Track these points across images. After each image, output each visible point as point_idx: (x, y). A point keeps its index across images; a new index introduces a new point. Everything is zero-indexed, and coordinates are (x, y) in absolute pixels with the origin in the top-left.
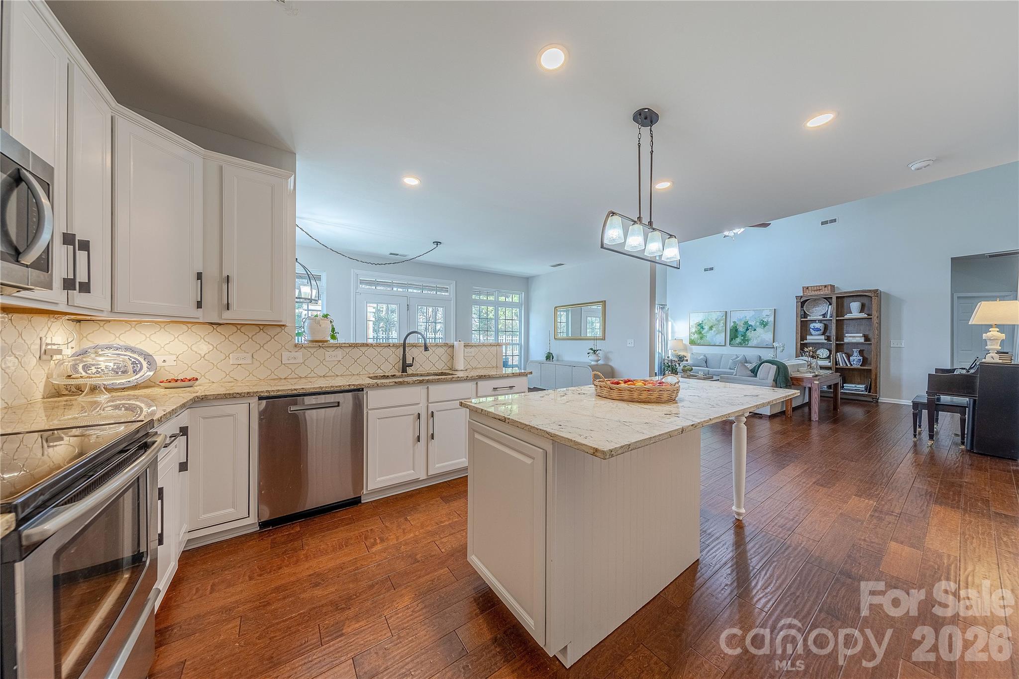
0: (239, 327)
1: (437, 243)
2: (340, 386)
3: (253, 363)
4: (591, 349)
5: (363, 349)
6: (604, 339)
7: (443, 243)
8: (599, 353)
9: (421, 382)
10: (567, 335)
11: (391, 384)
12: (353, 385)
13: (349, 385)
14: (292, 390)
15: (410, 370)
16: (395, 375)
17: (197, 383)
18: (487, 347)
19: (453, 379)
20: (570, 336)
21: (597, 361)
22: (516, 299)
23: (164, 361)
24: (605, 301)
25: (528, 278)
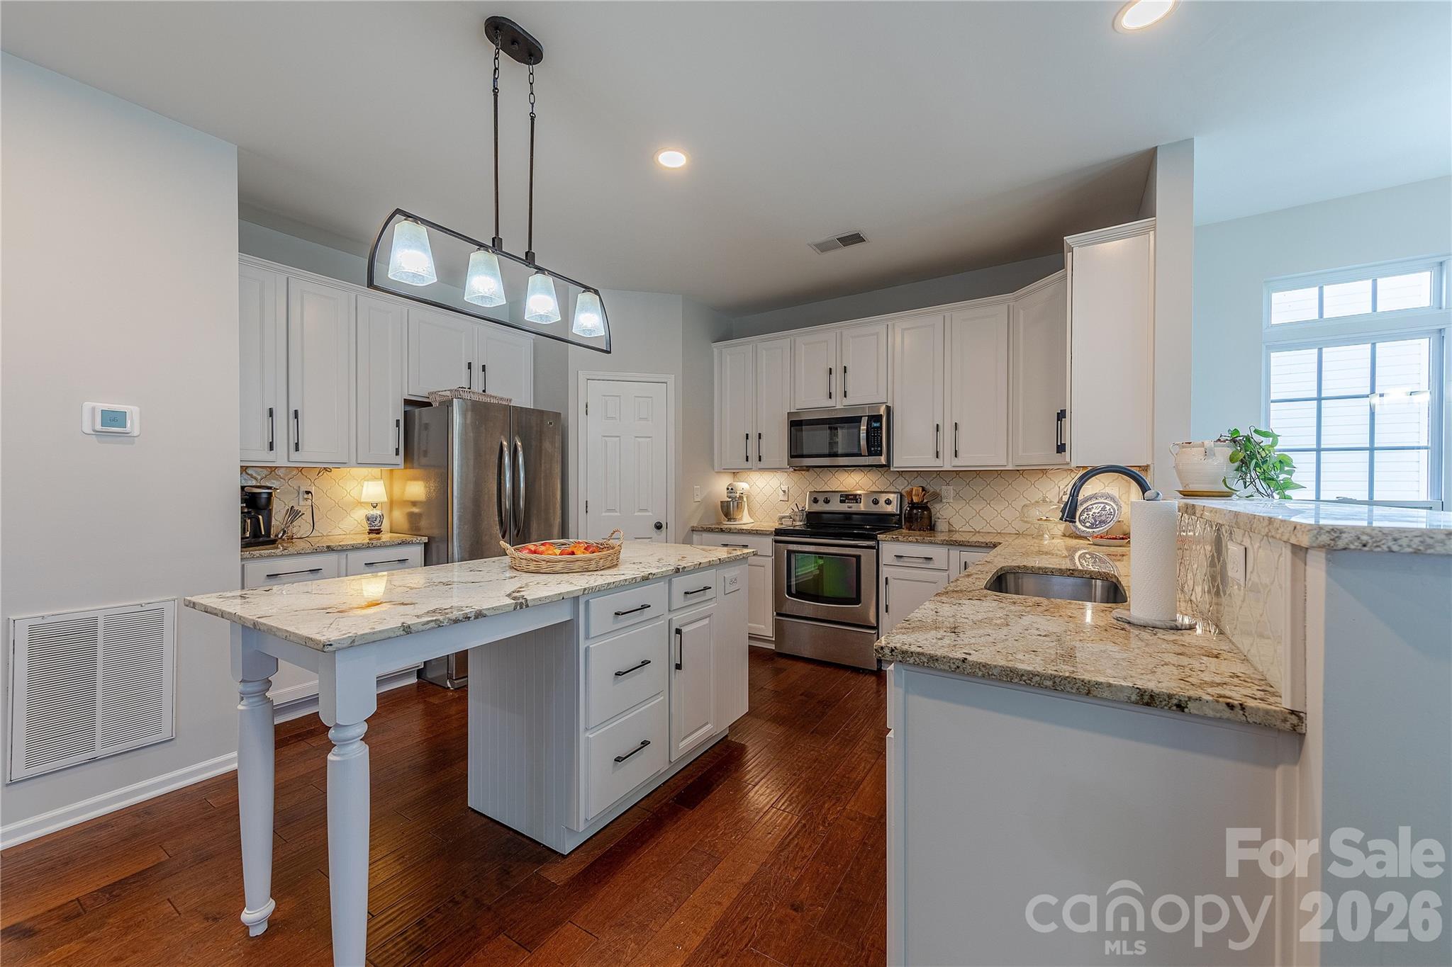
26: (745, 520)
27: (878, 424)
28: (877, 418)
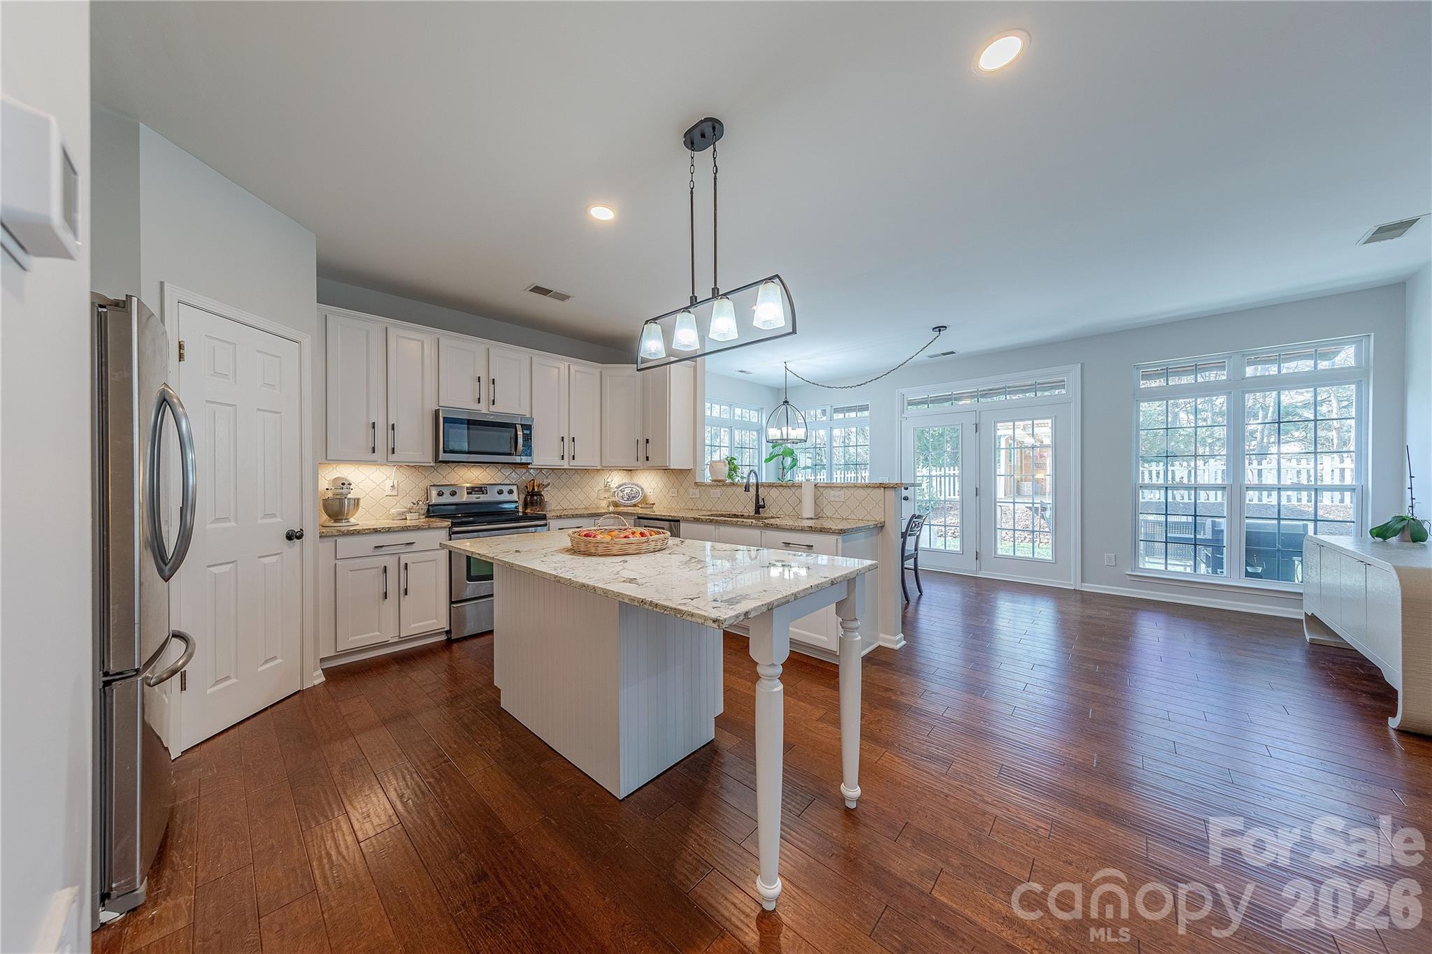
1: (940, 329)
3: (678, 496)
5: (734, 488)
7: (948, 327)
15: (764, 512)
18: (865, 489)
23: (650, 492)
25: (1403, 283)
26: (358, 520)
27: (528, 432)
28: (527, 427)
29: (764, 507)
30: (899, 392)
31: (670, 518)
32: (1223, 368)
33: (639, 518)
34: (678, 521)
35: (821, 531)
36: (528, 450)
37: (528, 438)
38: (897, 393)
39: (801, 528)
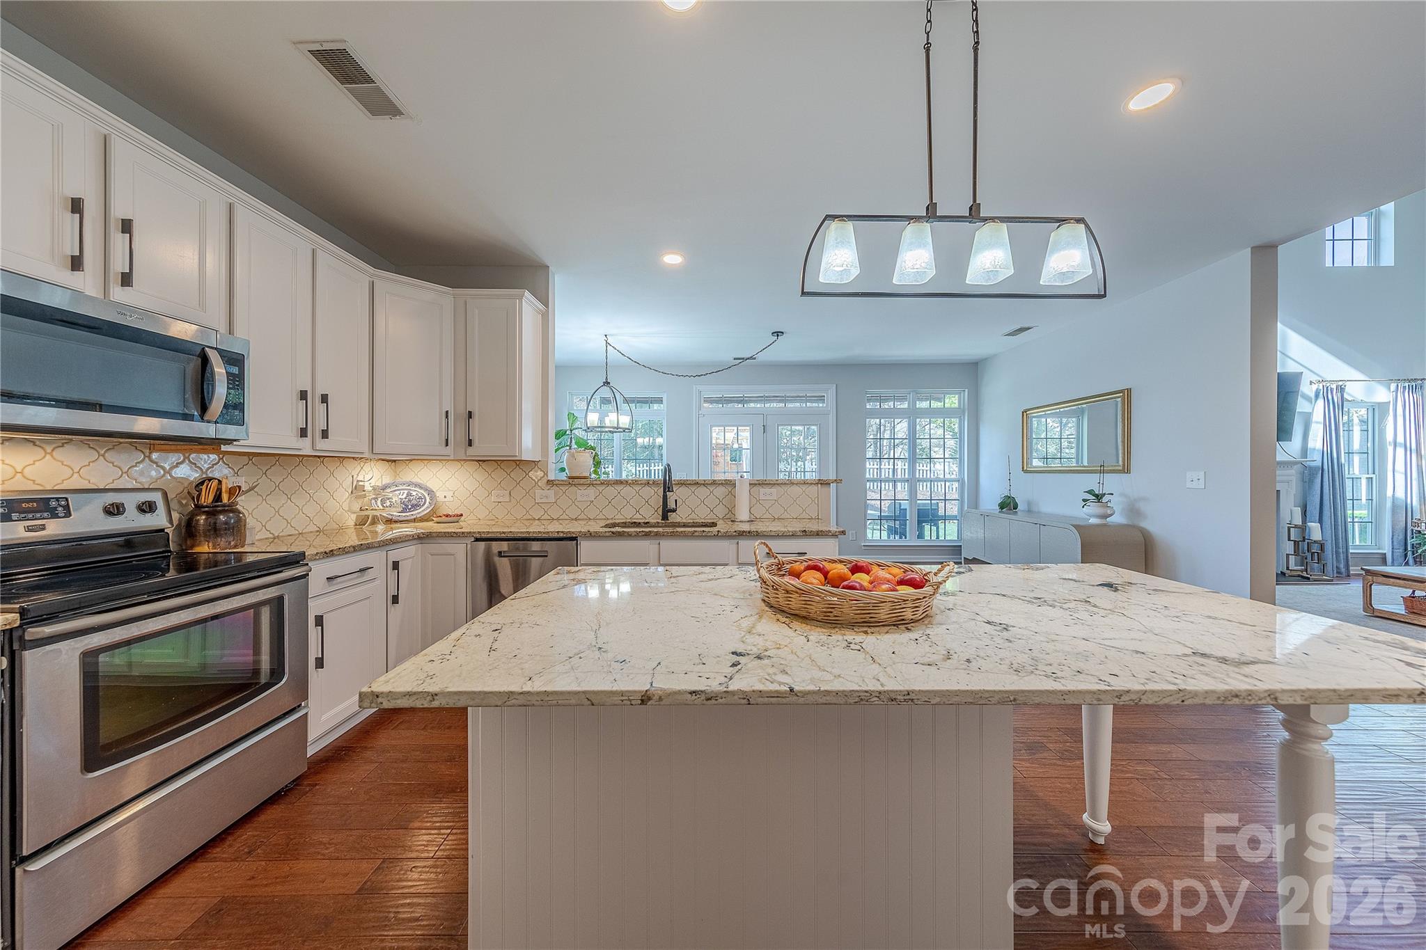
0: (499, 463)
1: (778, 334)
2: (548, 532)
3: (510, 501)
4: (1090, 492)
5: (619, 488)
6: (1126, 469)
7: (786, 333)
8: (1110, 501)
9: (647, 535)
10: (1077, 462)
11: (607, 534)
12: (562, 532)
13: (558, 532)
14: (500, 533)
15: (673, 517)
16: (648, 522)
17: (462, 518)
18: (801, 486)
19: (696, 534)
20: (1086, 464)
21: (1106, 516)
22: (952, 401)
23: (445, 497)
24: (1129, 390)
25: (977, 363)
27: (235, 370)
28: (235, 361)
29: (674, 511)
30: (696, 388)
31: (561, 535)
32: (906, 399)
33: (477, 540)
34: (574, 539)
35: (818, 535)
36: (235, 411)
37: (236, 381)
38: (694, 388)
39: (791, 534)
